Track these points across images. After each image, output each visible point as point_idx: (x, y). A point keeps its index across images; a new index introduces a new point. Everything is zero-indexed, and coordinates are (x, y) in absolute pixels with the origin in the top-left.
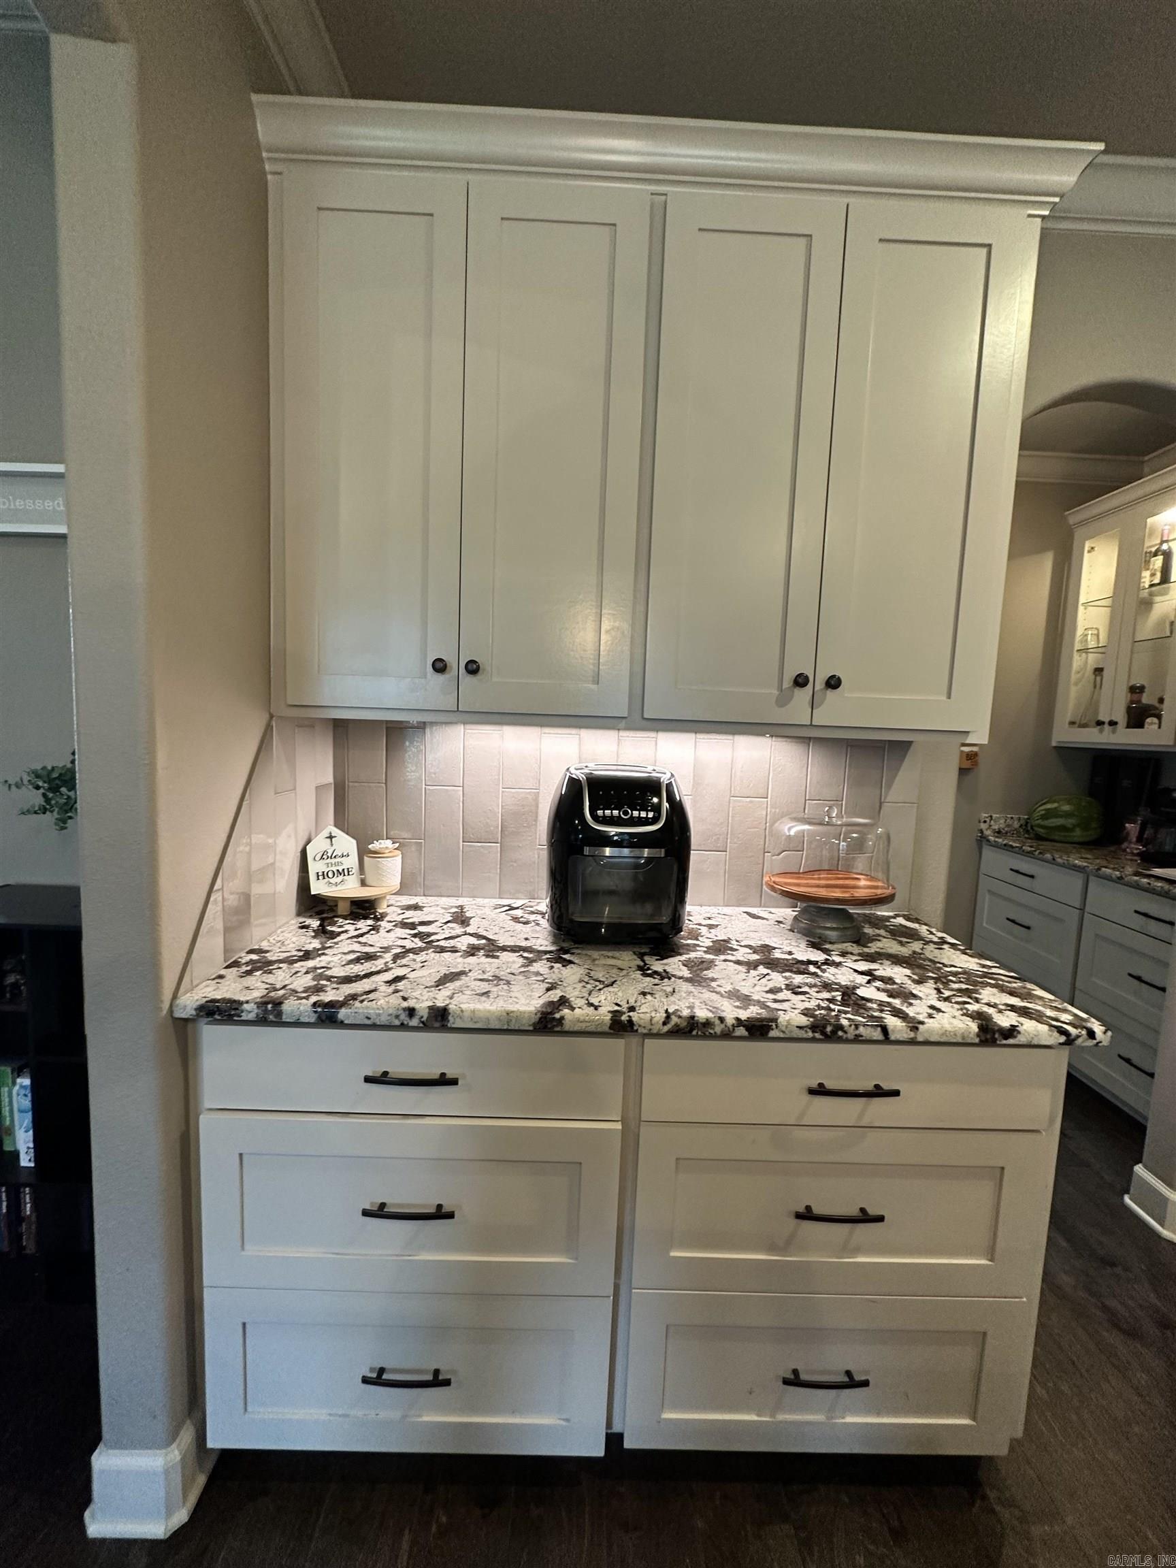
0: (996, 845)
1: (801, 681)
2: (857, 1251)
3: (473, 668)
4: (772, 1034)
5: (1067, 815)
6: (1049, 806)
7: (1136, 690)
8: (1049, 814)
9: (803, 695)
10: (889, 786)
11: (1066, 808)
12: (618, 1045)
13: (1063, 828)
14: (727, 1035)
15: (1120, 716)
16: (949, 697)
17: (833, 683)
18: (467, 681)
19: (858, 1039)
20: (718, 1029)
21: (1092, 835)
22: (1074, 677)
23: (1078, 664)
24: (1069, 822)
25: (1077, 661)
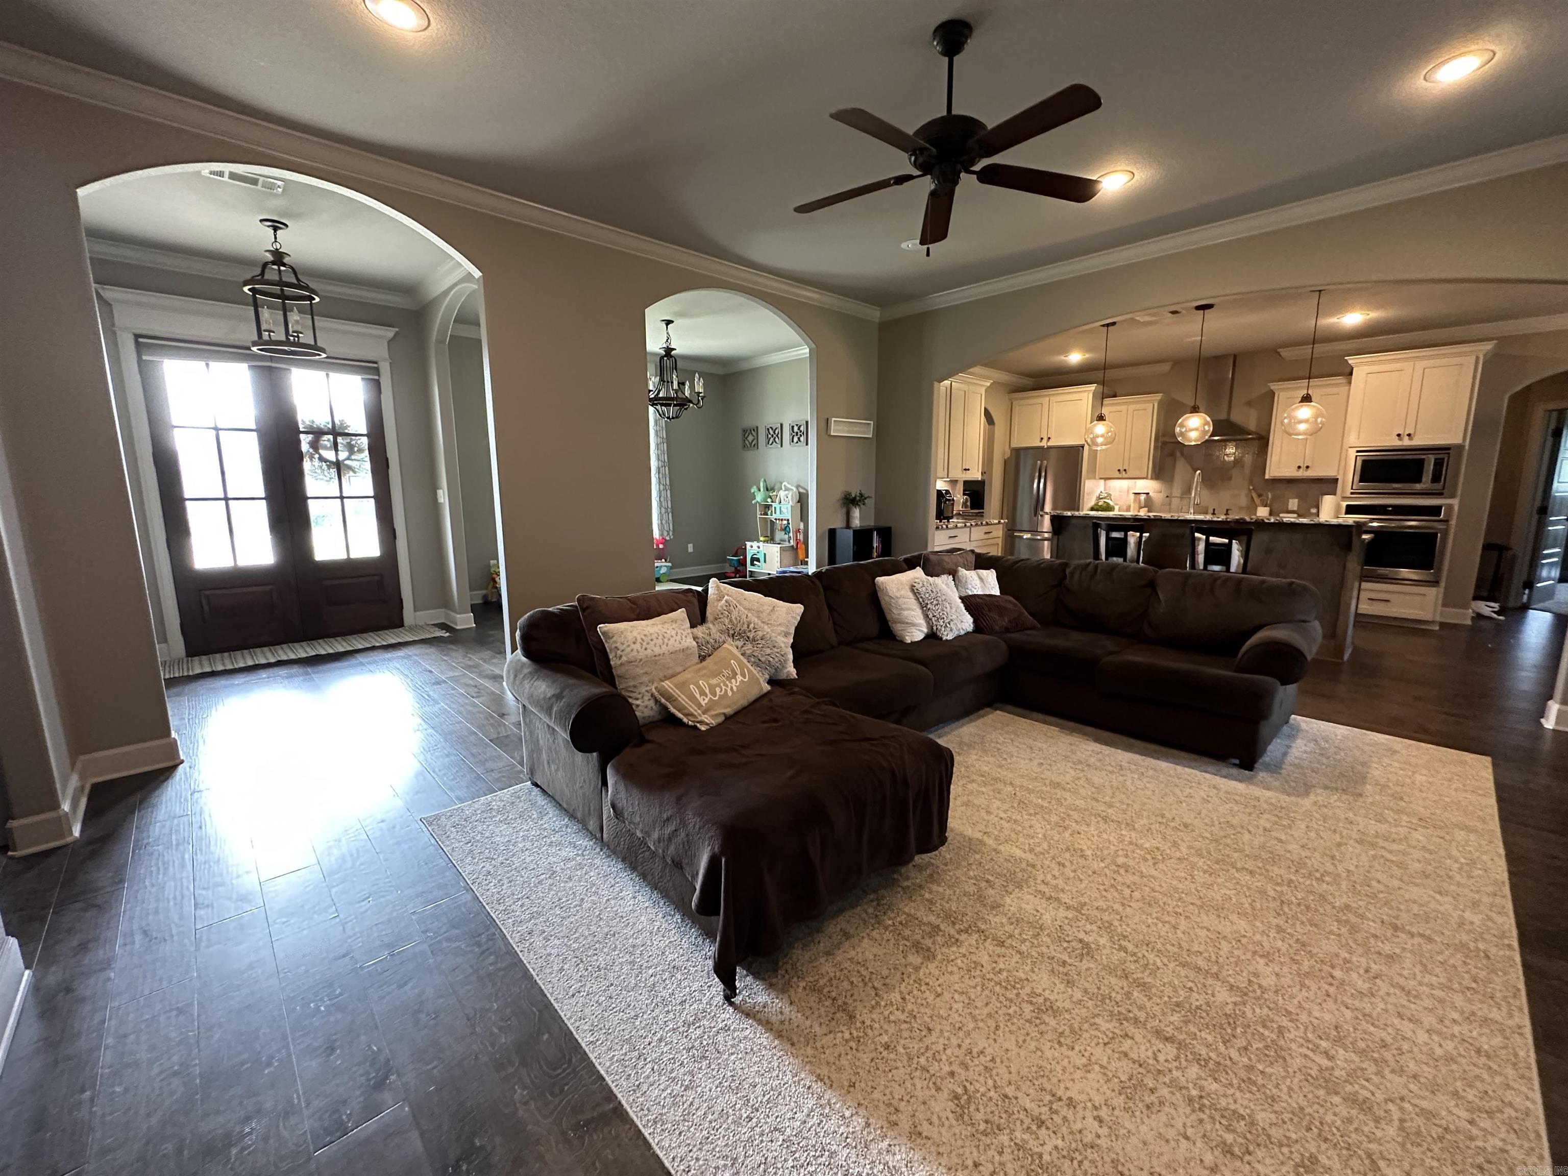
1: (965, 469)
9: (965, 472)
17: (968, 469)
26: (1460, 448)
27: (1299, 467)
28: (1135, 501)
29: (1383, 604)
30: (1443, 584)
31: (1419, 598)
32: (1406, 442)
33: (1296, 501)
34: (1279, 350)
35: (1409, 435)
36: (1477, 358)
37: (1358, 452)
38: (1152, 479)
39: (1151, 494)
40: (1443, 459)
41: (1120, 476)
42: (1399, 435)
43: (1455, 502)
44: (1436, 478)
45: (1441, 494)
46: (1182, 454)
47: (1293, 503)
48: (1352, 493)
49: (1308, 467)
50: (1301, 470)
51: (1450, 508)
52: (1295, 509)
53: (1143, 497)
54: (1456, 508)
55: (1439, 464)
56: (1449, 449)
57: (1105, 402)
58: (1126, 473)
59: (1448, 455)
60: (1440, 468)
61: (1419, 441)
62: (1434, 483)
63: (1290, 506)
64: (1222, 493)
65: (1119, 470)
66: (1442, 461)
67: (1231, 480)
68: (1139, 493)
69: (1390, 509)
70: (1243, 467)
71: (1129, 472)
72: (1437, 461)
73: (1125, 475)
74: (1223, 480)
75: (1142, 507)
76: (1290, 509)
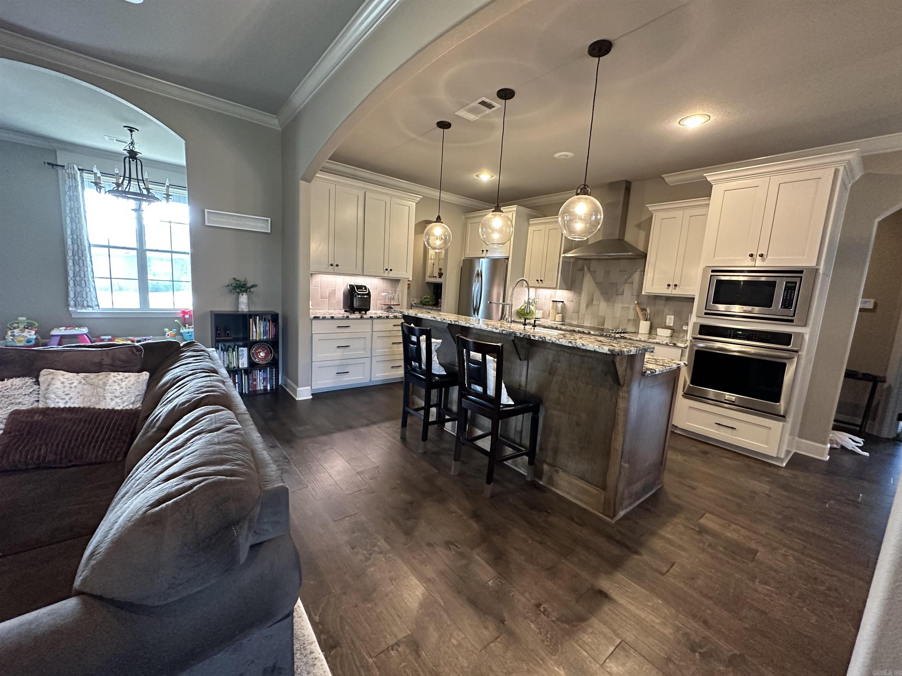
0: (415, 306)
1: (387, 270)
3: (337, 265)
4: (389, 317)
5: (429, 298)
6: (425, 296)
7: (440, 269)
8: (426, 298)
9: (387, 272)
10: (397, 287)
11: (429, 297)
12: (370, 321)
13: (428, 302)
15: (437, 275)
16: (406, 273)
17: (391, 270)
18: (336, 267)
19: (399, 318)
20: (383, 317)
21: (434, 303)
22: (429, 265)
23: (430, 262)
24: (429, 300)
25: (430, 261)
26: (815, 271)
27: (669, 285)
28: (553, 307)
29: (730, 430)
30: (790, 419)
31: (765, 431)
32: (759, 264)
33: (673, 317)
34: (663, 176)
35: (762, 255)
36: (836, 172)
37: (713, 271)
38: (560, 289)
39: (565, 302)
40: (796, 283)
41: (538, 285)
42: (751, 255)
43: (806, 331)
44: (787, 304)
45: (792, 321)
46: (589, 269)
47: (670, 319)
48: (706, 314)
49: (676, 285)
50: (671, 287)
51: (801, 336)
52: (672, 325)
53: (560, 305)
54: (807, 337)
55: (790, 288)
56: (801, 272)
57: (531, 223)
58: (542, 283)
59: (800, 279)
60: (791, 292)
61: (771, 263)
62: (784, 308)
63: (667, 321)
64: (616, 305)
65: (537, 280)
66: (793, 285)
67: (623, 294)
68: (557, 301)
69: (740, 333)
70: (632, 283)
71: (544, 283)
72: (789, 285)
73: (542, 285)
74: (617, 295)
75: (558, 313)
76: (667, 325)
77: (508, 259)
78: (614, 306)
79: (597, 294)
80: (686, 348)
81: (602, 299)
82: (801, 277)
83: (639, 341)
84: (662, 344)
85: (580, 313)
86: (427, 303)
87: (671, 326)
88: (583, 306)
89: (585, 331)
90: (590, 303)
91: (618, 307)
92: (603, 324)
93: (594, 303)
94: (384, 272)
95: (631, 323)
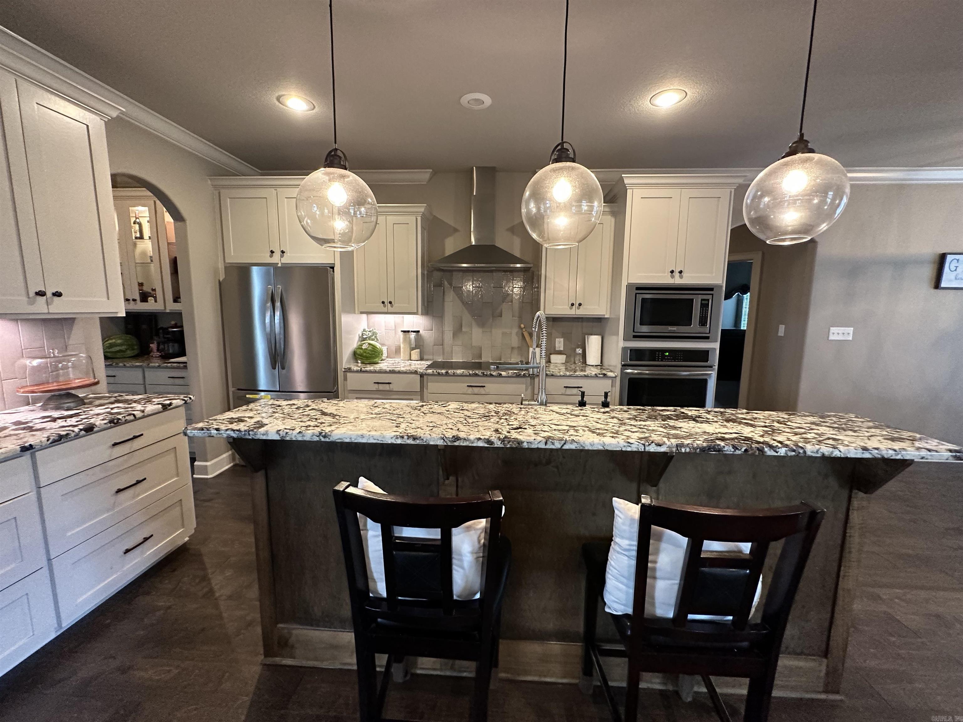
1: (41, 294)
2: (139, 495)
4: (95, 429)
5: (121, 345)
6: (110, 341)
7: (141, 285)
8: (112, 346)
9: (42, 299)
10: (69, 338)
11: (119, 341)
12: (26, 458)
13: (121, 351)
14: (77, 436)
15: (136, 296)
16: (108, 299)
17: (58, 294)
19: (127, 422)
20: (73, 434)
21: (136, 352)
24: (123, 348)
26: (720, 288)
27: (573, 305)
28: (405, 339)
32: (677, 281)
33: (562, 340)
35: (680, 272)
36: (731, 192)
37: (637, 289)
38: (422, 314)
39: (421, 332)
40: (708, 300)
41: (385, 310)
42: (672, 272)
43: (717, 348)
44: (703, 322)
45: (707, 338)
46: (451, 284)
47: (560, 342)
48: (635, 336)
49: (580, 305)
50: (574, 307)
52: (562, 349)
53: (413, 335)
54: (717, 352)
55: (705, 305)
56: (712, 289)
58: (392, 306)
59: (711, 296)
60: (706, 310)
61: (688, 280)
62: (702, 325)
63: (557, 345)
64: (494, 331)
65: (383, 303)
66: (706, 302)
67: (501, 316)
68: (408, 331)
69: (667, 354)
70: (512, 302)
71: (396, 305)
72: (703, 302)
73: (391, 309)
74: (494, 316)
75: (413, 349)
76: (557, 349)
77: (333, 268)
78: (491, 332)
79: (467, 317)
80: (616, 377)
81: (474, 323)
82: (712, 294)
83: (563, 376)
84: (591, 377)
85: (445, 346)
86: (119, 355)
87: (561, 351)
88: (448, 335)
89: (494, 374)
90: (458, 331)
91: (497, 333)
92: (480, 357)
93: (464, 329)
94: (31, 302)
95: (516, 352)
